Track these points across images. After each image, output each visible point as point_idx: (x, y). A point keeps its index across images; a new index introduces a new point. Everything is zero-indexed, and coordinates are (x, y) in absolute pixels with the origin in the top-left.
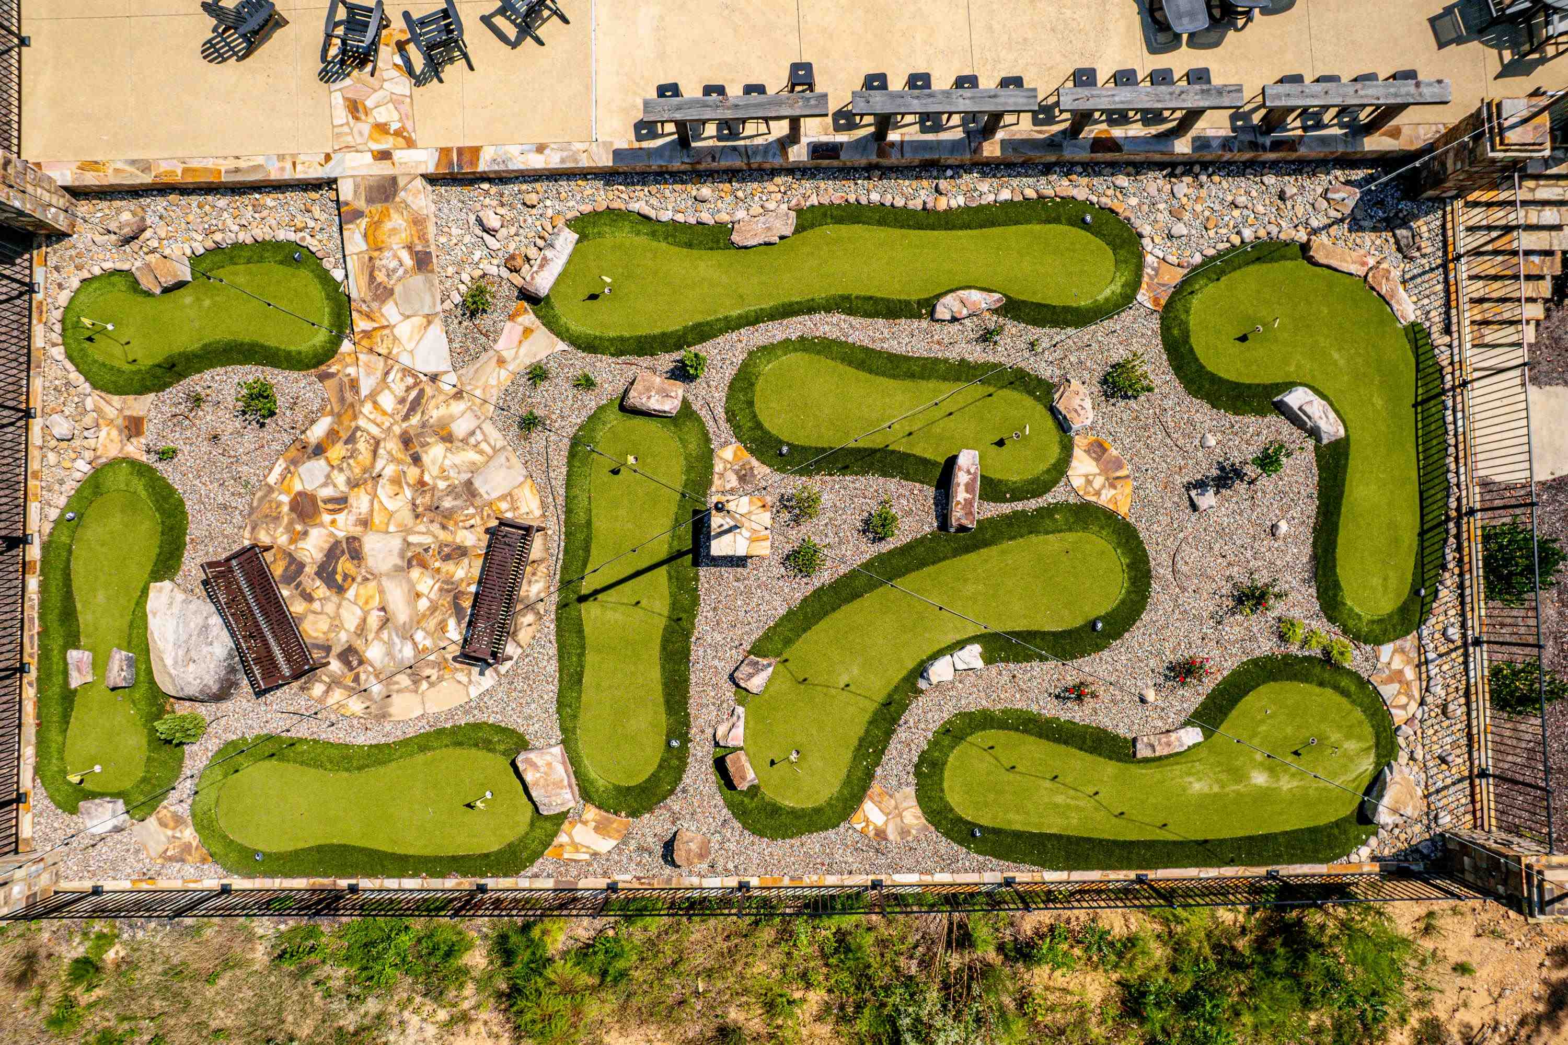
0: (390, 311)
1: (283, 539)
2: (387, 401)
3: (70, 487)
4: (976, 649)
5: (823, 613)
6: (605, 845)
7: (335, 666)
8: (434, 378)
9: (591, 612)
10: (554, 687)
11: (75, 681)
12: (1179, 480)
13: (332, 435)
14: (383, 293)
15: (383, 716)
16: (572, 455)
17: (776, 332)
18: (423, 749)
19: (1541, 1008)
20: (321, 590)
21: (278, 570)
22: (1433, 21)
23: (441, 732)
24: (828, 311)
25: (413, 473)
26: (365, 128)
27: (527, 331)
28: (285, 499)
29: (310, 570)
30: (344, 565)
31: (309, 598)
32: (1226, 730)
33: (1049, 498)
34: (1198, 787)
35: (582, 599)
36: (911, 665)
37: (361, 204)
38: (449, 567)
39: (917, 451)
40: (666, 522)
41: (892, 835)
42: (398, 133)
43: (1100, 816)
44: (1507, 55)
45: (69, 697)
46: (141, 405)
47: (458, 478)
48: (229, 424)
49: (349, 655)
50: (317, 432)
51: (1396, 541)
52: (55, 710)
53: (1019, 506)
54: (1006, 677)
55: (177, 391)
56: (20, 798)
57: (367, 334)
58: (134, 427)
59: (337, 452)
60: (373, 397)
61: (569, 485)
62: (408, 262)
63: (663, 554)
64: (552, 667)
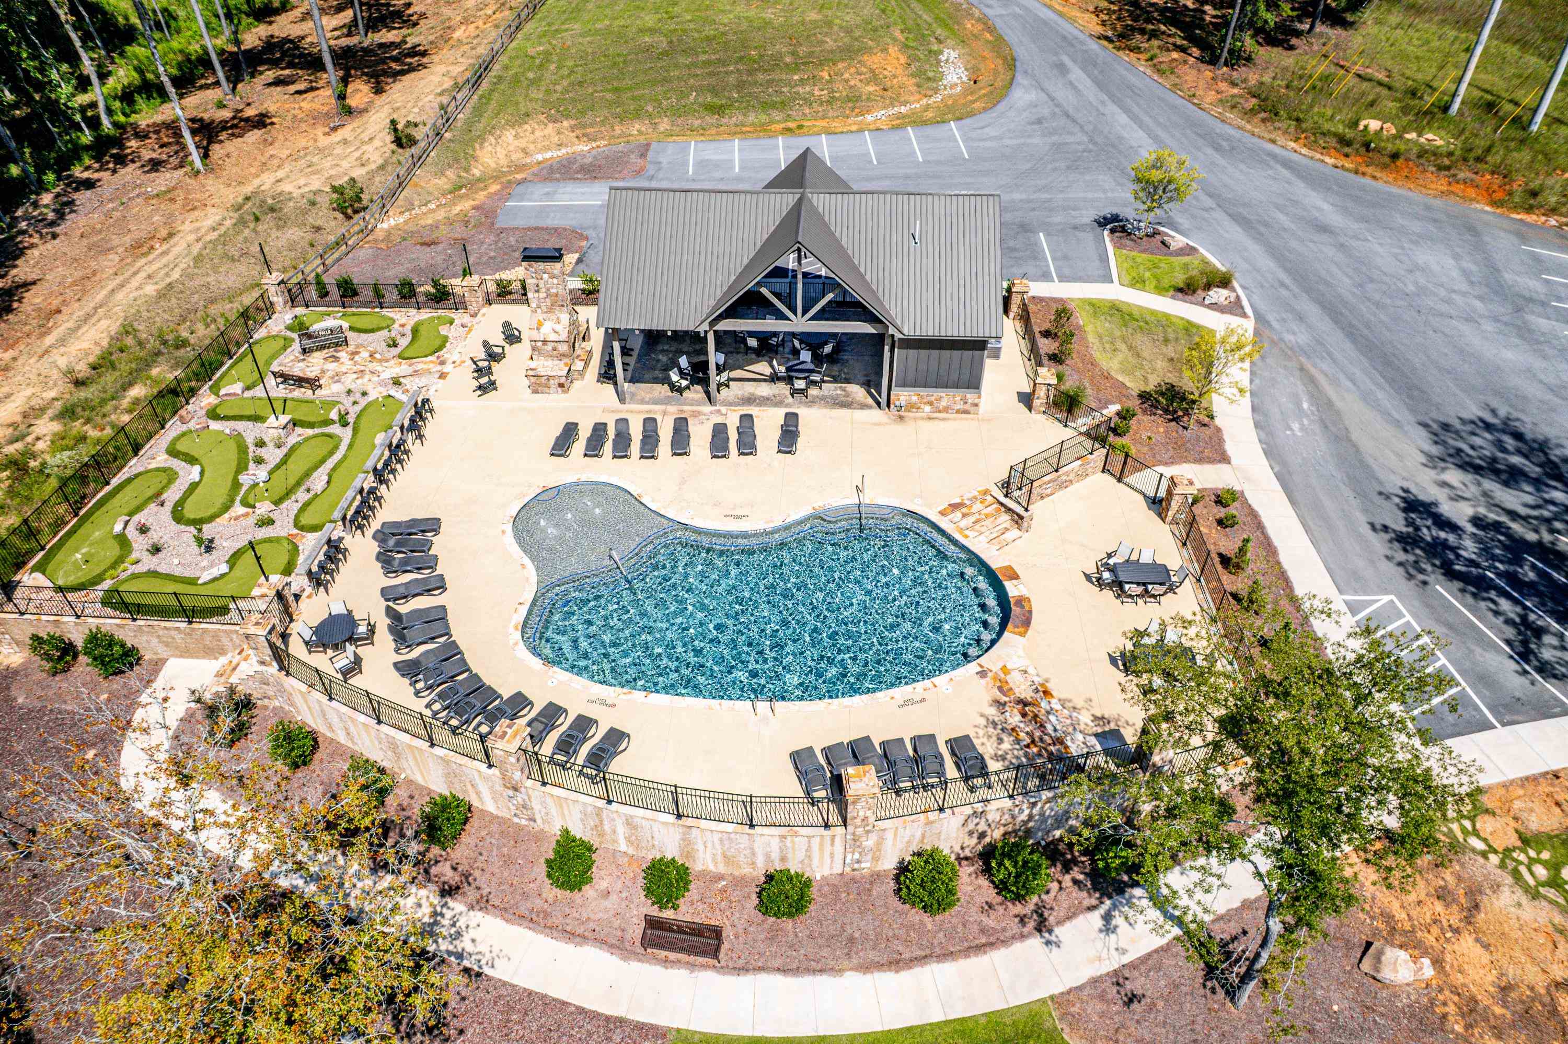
0: (404, 367)
1: (348, 349)
2: (377, 368)
4: (198, 479)
5: (238, 448)
6: (203, 404)
8: (379, 375)
13: (375, 358)
17: (345, 442)
25: (351, 372)
27: (381, 392)
32: (112, 541)
33: (237, 503)
36: (204, 464)
41: (151, 461)
47: (343, 380)
48: (392, 340)
49: (304, 358)
50: (377, 355)
53: (240, 495)
54: (182, 487)
56: (307, 308)
57: (401, 363)
60: (381, 365)
61: (324, 400)
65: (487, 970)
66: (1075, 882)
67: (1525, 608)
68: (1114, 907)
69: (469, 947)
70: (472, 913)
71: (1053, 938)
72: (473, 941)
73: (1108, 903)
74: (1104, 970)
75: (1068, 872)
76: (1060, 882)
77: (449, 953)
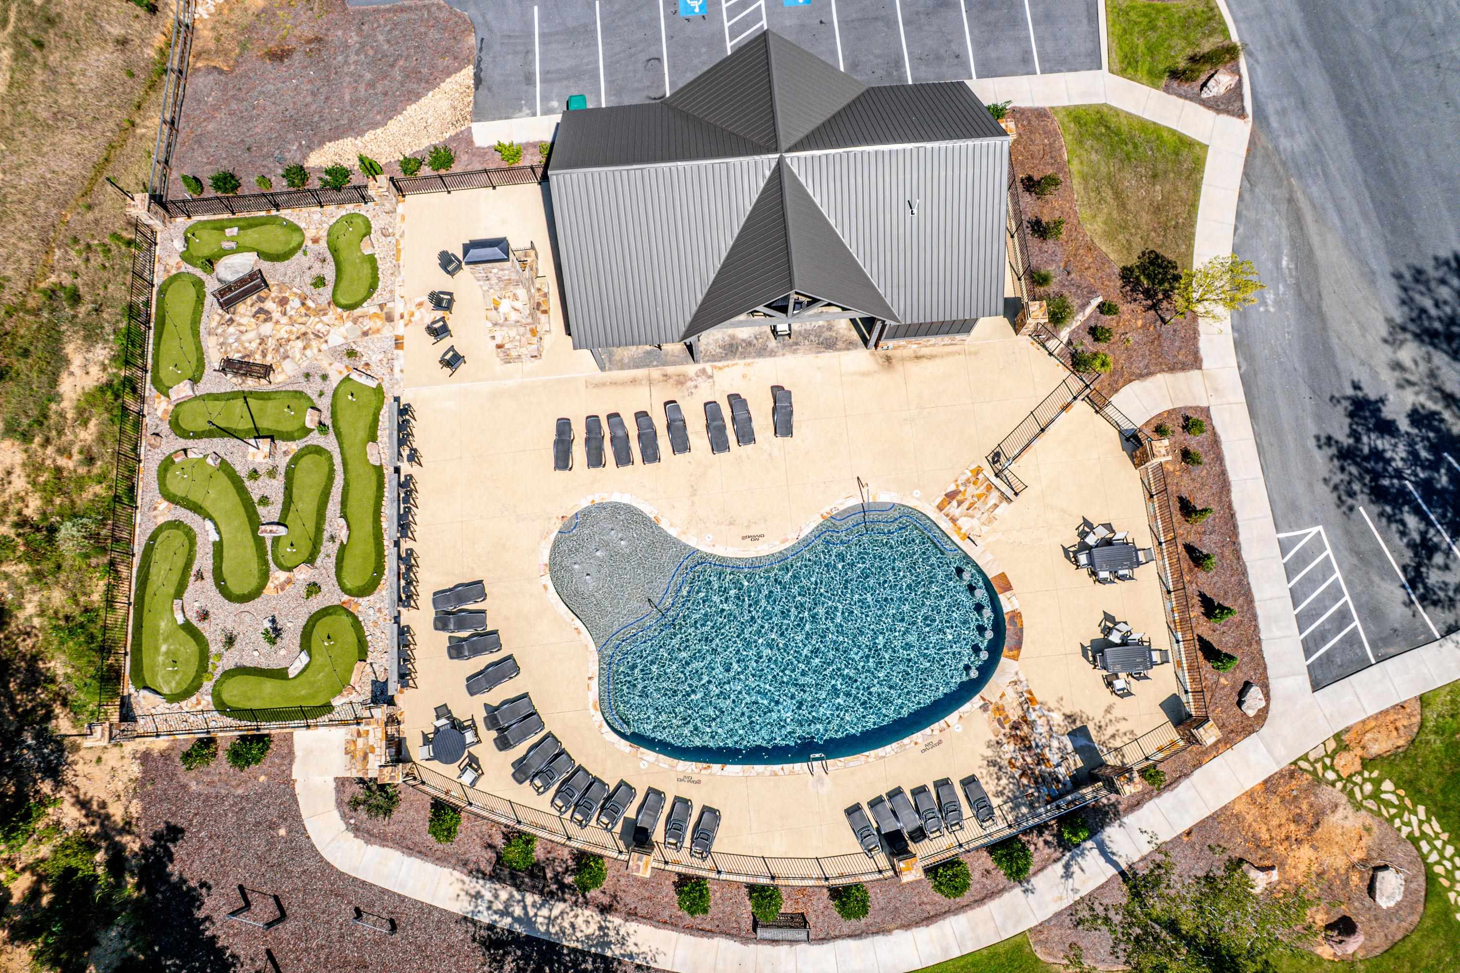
0: (349, 324)
1: (273, 295)
2: (319, 326)
3: (296, 222)
4: (218, 539)
5: (233, 483)
6: (159, 413)
7: (228, 316)
8: (326, 342)
9: (240, 402)
10: (215, 391)
11: (227, 230)
12: (276, 613)
13: (308, 308)
14: (355, 321)
15: (209, 334)
16: (296, 392)
17: (337, 460)
18: (197, 349)
19: (82, 797)
20: (254, 309)
21: (262, 294)
22: (445, 705)
23: (203, 354)
24: (345, 479)
25: (293, 337)
26: (413, 309)
27: (341, 373)
28: (287, 295)
29: (262, 305)
30: (262, 317)
31: (252, 305)
32: (182, 634)
33: (272, 565)
34: (163, 624)
35: (245, 398)
36: (214, 515)
37: (385, 310)
38: (259, 352)
39: (290, 514)
40: (269, 427)
41: (155, 513)
42: (410, 321)
43: (155, 587)
44: (431, 736)
45: (222, 229)
46: (323, 244)
47: (290, 354)
48: (315, 272)
49: (231, 320)
50: (309, 303)
51: (249, 700)
52: (218, 225)
53: (270, 553)
54: (207, 550)
55: (328, 255)
56: (189, 217)
57: (342, 317)
58: (315, 241)
59: (303, 310)
60: (321, 321)
61: (286, 391)
62: (365, 329)
63: (258, 426)
64: (223, 391)
65: (653, 965)
66: (1046, 842)
67: (1430, 524)
68: (1072, 858)
69: (635, 950)
70: (628, 924)
71: (1030, 887)
72: (636, 945)
73: (1068, 854)
74: (1064, 906)
75: (1041, 836)
76: (1035, 845)
77: (623, 956)
